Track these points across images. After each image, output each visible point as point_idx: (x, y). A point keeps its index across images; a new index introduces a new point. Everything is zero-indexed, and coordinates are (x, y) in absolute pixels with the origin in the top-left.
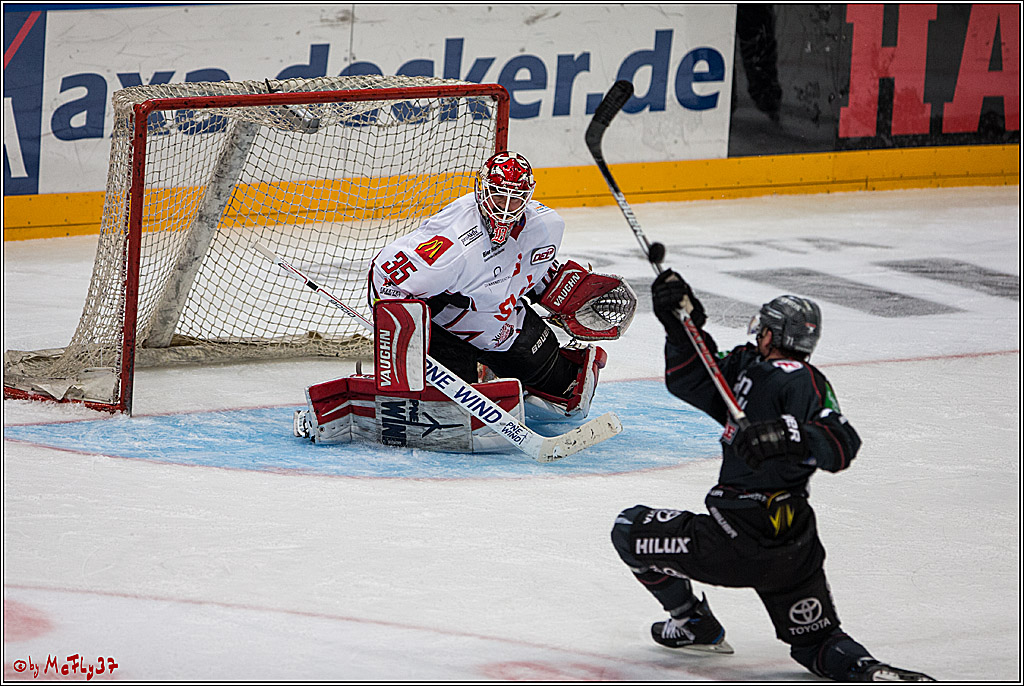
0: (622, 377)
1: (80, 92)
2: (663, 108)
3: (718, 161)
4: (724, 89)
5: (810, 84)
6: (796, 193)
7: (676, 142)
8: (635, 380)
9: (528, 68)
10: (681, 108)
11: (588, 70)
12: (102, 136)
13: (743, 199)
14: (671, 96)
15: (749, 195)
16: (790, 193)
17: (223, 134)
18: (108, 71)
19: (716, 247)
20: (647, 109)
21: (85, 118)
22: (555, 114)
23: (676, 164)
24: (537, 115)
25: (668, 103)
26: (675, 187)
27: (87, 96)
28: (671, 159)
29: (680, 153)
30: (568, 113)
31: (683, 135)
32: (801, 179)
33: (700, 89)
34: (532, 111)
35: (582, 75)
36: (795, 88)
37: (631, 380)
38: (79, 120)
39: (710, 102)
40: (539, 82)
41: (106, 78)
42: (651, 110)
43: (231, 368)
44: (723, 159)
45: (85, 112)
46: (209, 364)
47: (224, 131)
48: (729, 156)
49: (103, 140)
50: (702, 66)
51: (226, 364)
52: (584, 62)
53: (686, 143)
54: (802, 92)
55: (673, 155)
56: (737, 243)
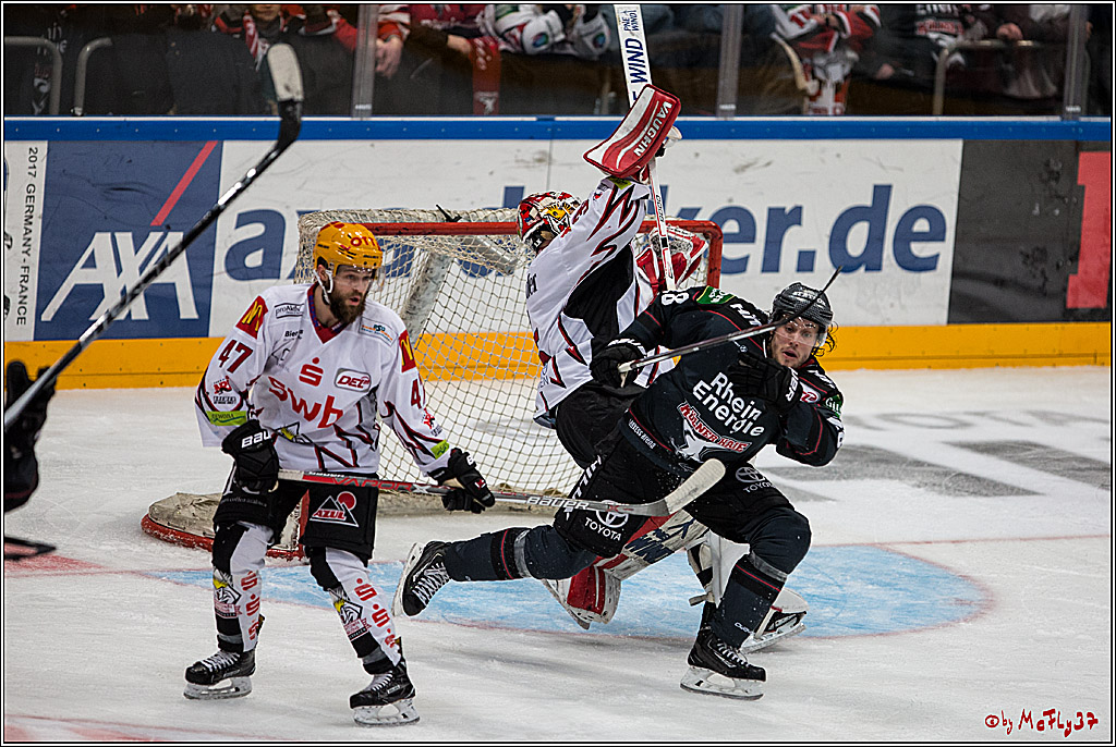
0: (836, 542)
1: (257, 229)
2: (879, 268)
3: (936, 328)
4: (945, 251)
5: (1038, 249)
6: (1021, 365)
7: (892, 305)
8: (849, 545)
9: (737, 220)
10: (899, 269)
11: (800, 224)
12: (279, 277)
13: (963, 370)
14: (888, 256)
15: (969, 367)
16: (1013, 365)
17: (406, 280)
18: (287, 207)
19: (937, 417)
20: (862, 269)
21: (261, 257)
22: (763, 271)
23: (891, 329)
24: (744, 270)
25: (884, 263)
26: (923, 353)
27: (264, 234)
28: (887, 323)
29: (897, 318)
30: (777, 270)
31: (899, 298)
32: (1025, 351)
33: (920, 249)
34: (740, 266)
35: (794, 229)
36: (1022, 253)
37: (845, 545)
38: (254, 260)
39: (929, 264)
40: (747, 235)
41: (285, 215)
42: (867, 269)
43: (417, 519)
44: (941, 327)
45: (261, 252)
46: (391, 516)
47: (408, 276)
48: (949, 322)
49: (280, 281)
50: (922, 225)
51: (410, 515)
52: (796, 216)
53: (903, 307)
54: (1028, 256)
55: (888, 319)
56: (958, 413)
